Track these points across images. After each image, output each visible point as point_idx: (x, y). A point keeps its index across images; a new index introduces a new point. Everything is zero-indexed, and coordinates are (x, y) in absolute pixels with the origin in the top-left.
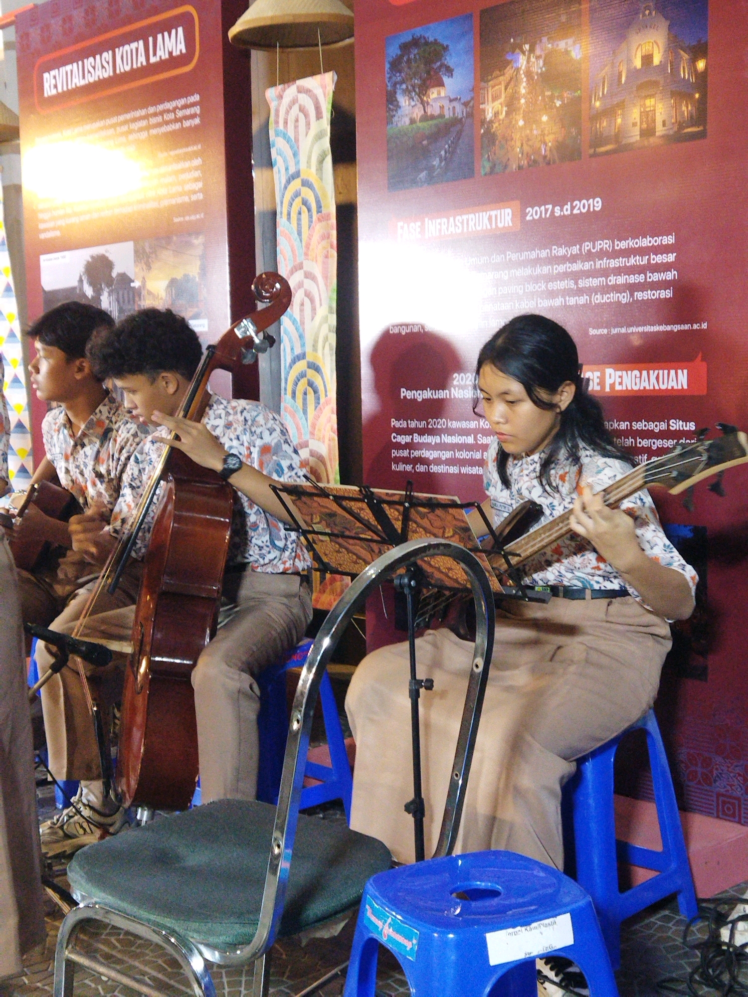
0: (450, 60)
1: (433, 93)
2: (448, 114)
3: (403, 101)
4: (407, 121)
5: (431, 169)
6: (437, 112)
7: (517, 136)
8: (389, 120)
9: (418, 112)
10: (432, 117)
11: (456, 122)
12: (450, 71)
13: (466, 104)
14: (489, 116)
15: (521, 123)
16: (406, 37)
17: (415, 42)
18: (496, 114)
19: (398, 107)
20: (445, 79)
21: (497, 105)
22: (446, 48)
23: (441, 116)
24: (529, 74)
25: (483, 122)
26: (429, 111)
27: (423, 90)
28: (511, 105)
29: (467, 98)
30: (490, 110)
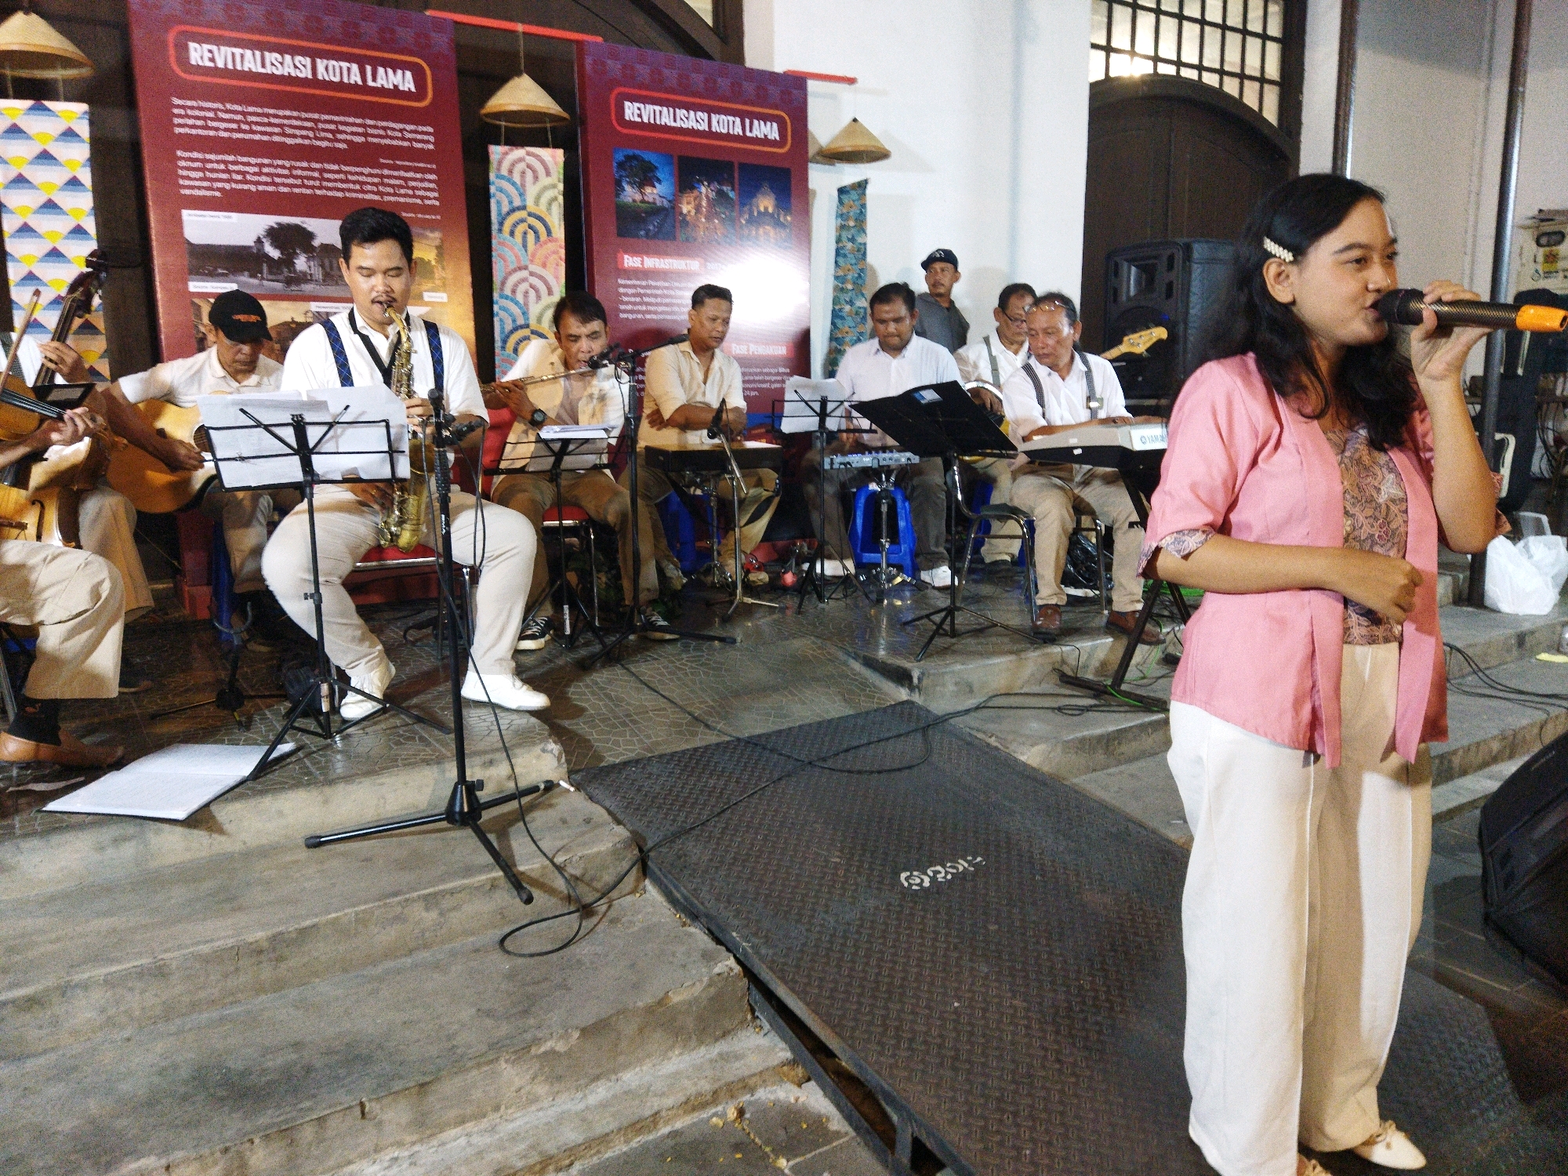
0: (658, 174)
1: (648, 190)
2: (659, 203)
3: (628, 188)
4: (631, 200)
5: (648, 232)
6: (651, 200)
7: (701, 226)
8: (618, 195)
9: (638, 196)
10: (648, 203)
11: (662, 209)
12: (659, 181)
13: (670, 201)
14: (685, 211)
16: (630, 152)
17: (635, 157)
18: (688, 211)
19: (623, 190)
20: (657, 184)
21: (690, 207)
22: (656, 168)
23: (654, 203)
24: (707, 197)
25: (681, 213)
26: (646, 198)
27: (641, 186)
28: (698, 208)
29: (671, 198)
30: (685, 208)
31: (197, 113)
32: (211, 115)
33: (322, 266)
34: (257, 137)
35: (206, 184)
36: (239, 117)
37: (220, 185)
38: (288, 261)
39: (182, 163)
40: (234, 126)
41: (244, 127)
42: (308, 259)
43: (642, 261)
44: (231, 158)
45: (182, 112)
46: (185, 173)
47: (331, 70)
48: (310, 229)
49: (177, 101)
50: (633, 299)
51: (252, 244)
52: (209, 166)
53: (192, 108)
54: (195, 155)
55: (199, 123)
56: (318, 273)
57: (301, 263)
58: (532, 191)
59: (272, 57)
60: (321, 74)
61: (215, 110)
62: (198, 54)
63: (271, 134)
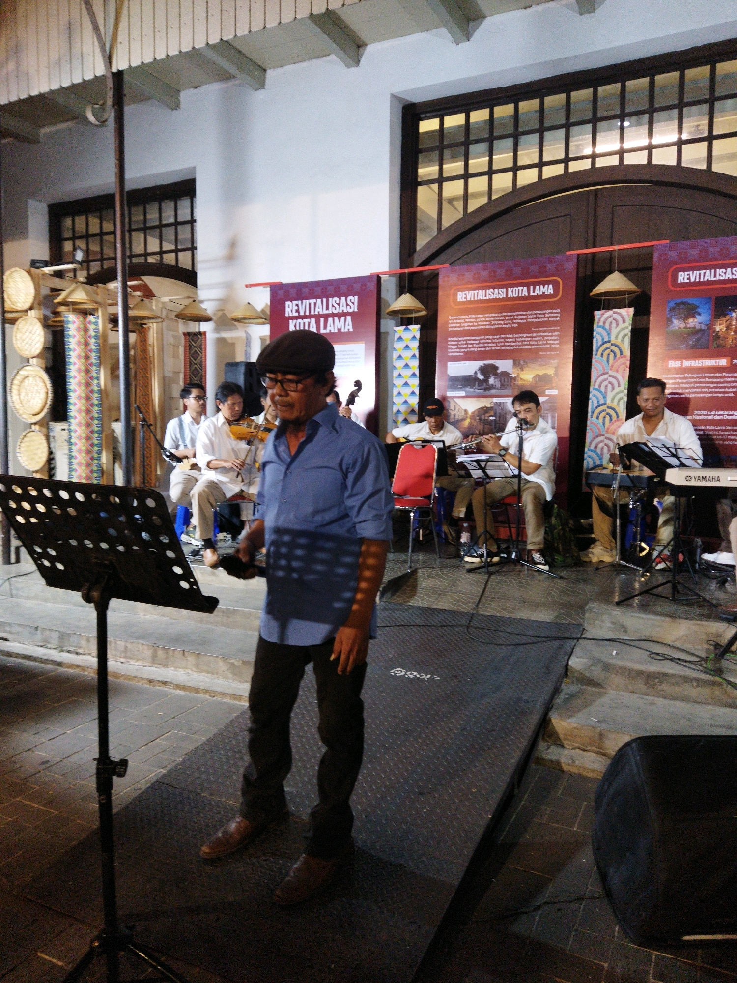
0: (699, 310)
1: (691, 320)
2: (698, 327)
3: (676, 322)
4: (677, 328)
5: (687, 345)
6: (692, 326)
7: (730, 337)
8: (667, 327)
9: (683, 326)
10: (690, 328)
11: (700, 330)
12: (699, 314)
13: (707, 325)
14: (718, 330)
15: (732, 333)
16: (679, 301)
17: (683, 303)
18: (721, 330)
19: (672, 323)
20: (697, 316)
21: (722, 327)
22: (698, 307)
23: (694, 328)
24: (736, 319)
25: (714, 331)
26: (688, 326)
27: (686, 318)
28: (728, 327)
29: (708, 323)
30: (718, 328)
31: (458, 321)
32: (463, 321)
33: (500, 381)
34: (480, 327)
35: (458, 350)
36: (474, 320)
37: (463, 350)
38: (486, 380)
39: (450, 343)
40: (471, 324)
41: (475, 324)
42: (495, 379)
43: (682, 364)
44: (468, 338)
45: (452, 322)
46: (450, 347)
47: (514, 292)
48: (497, 365)
49: (451, 318)
50: (673, 386)
51: (472, 374)
52: (460, 343)
53: (456, 319)
54: (455, 339)
55: (458, 325)
56: (498, 385)
57: (492, 381)
58: (614, 332)
59: (489, 291)
60: (510, 294)
61: (464, 319)
62: (461, 297)
63: (486, 325)
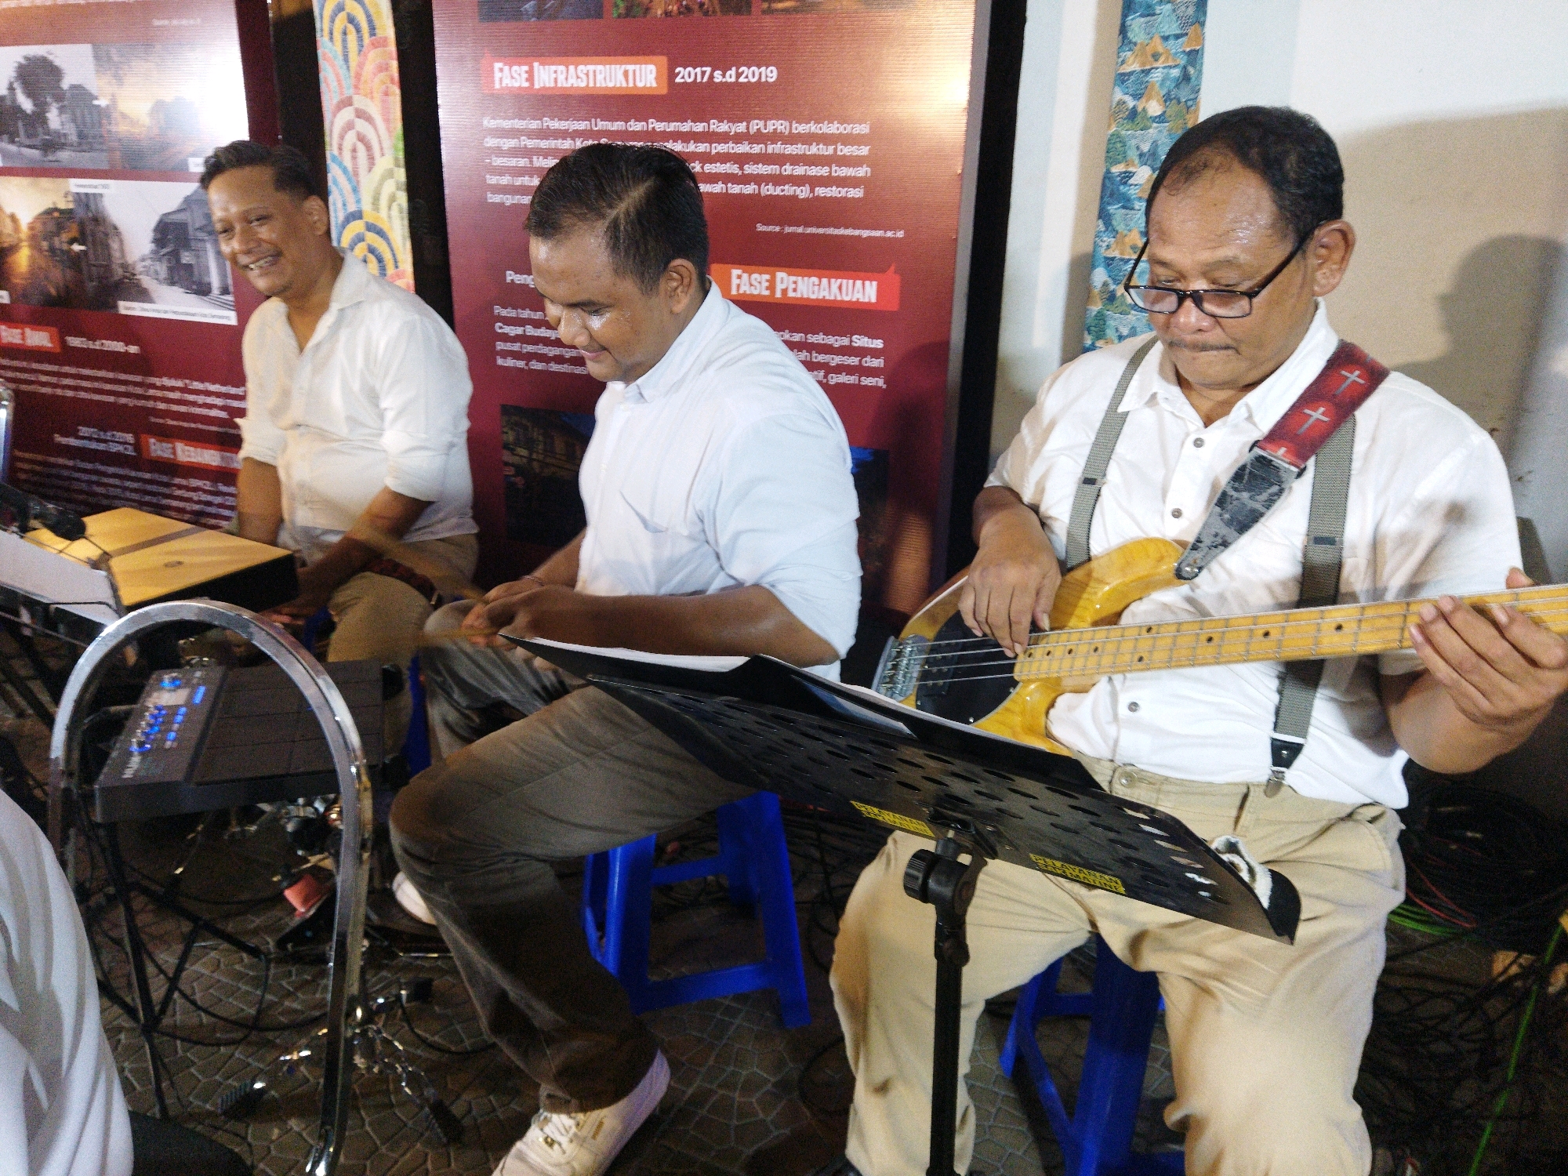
33: (74, 121)
38: (40, 117)
42: (60, 111)
43: (530, 73)
48: (57, 62)
50: (513, 162)
51: (6, 92)
56: (71, 132)
57: (54, 118)
